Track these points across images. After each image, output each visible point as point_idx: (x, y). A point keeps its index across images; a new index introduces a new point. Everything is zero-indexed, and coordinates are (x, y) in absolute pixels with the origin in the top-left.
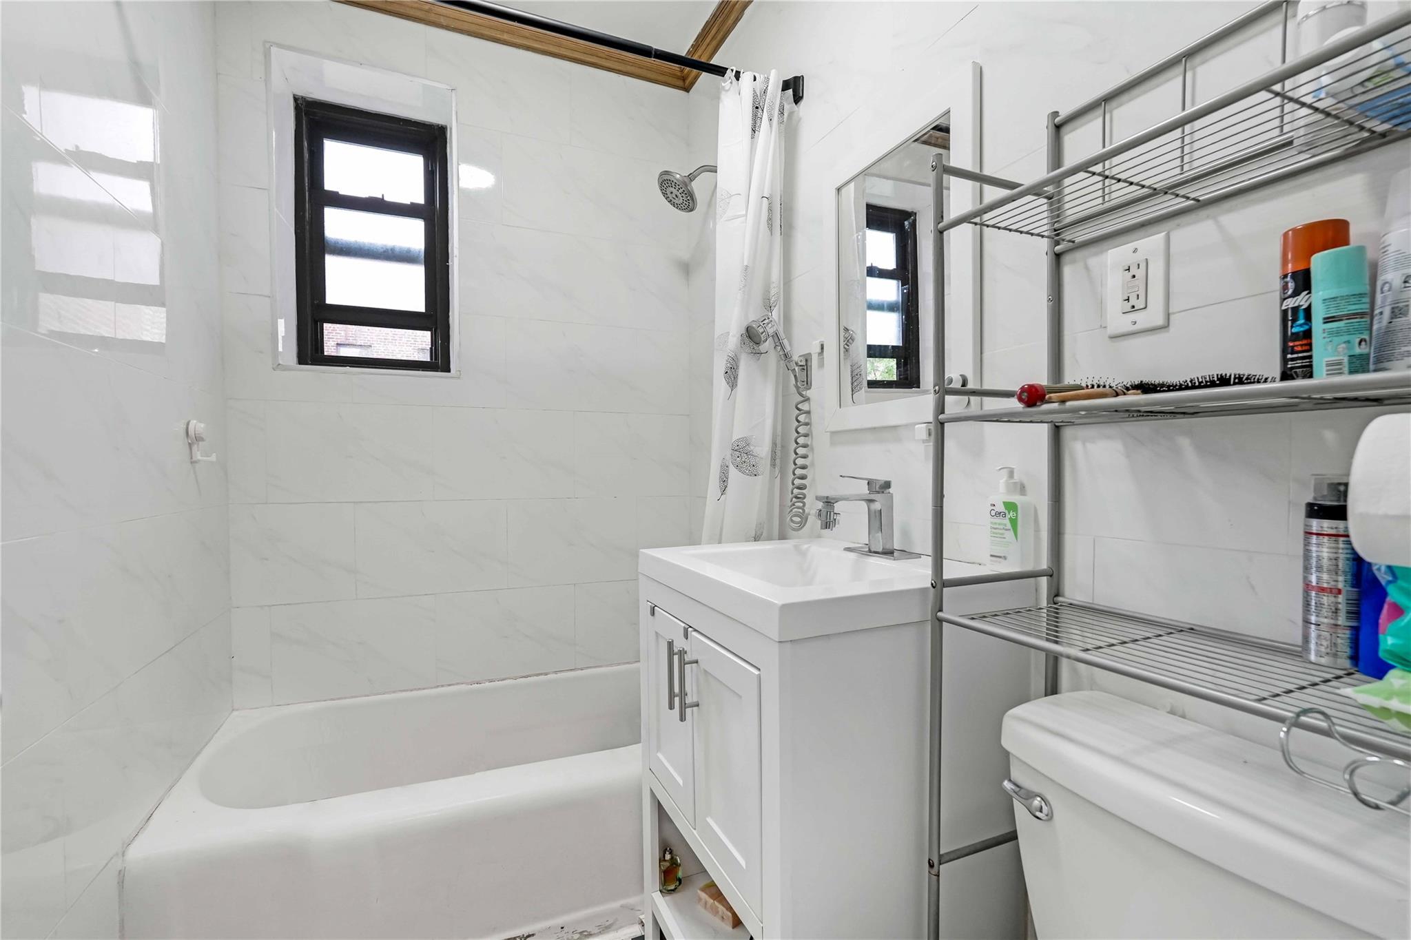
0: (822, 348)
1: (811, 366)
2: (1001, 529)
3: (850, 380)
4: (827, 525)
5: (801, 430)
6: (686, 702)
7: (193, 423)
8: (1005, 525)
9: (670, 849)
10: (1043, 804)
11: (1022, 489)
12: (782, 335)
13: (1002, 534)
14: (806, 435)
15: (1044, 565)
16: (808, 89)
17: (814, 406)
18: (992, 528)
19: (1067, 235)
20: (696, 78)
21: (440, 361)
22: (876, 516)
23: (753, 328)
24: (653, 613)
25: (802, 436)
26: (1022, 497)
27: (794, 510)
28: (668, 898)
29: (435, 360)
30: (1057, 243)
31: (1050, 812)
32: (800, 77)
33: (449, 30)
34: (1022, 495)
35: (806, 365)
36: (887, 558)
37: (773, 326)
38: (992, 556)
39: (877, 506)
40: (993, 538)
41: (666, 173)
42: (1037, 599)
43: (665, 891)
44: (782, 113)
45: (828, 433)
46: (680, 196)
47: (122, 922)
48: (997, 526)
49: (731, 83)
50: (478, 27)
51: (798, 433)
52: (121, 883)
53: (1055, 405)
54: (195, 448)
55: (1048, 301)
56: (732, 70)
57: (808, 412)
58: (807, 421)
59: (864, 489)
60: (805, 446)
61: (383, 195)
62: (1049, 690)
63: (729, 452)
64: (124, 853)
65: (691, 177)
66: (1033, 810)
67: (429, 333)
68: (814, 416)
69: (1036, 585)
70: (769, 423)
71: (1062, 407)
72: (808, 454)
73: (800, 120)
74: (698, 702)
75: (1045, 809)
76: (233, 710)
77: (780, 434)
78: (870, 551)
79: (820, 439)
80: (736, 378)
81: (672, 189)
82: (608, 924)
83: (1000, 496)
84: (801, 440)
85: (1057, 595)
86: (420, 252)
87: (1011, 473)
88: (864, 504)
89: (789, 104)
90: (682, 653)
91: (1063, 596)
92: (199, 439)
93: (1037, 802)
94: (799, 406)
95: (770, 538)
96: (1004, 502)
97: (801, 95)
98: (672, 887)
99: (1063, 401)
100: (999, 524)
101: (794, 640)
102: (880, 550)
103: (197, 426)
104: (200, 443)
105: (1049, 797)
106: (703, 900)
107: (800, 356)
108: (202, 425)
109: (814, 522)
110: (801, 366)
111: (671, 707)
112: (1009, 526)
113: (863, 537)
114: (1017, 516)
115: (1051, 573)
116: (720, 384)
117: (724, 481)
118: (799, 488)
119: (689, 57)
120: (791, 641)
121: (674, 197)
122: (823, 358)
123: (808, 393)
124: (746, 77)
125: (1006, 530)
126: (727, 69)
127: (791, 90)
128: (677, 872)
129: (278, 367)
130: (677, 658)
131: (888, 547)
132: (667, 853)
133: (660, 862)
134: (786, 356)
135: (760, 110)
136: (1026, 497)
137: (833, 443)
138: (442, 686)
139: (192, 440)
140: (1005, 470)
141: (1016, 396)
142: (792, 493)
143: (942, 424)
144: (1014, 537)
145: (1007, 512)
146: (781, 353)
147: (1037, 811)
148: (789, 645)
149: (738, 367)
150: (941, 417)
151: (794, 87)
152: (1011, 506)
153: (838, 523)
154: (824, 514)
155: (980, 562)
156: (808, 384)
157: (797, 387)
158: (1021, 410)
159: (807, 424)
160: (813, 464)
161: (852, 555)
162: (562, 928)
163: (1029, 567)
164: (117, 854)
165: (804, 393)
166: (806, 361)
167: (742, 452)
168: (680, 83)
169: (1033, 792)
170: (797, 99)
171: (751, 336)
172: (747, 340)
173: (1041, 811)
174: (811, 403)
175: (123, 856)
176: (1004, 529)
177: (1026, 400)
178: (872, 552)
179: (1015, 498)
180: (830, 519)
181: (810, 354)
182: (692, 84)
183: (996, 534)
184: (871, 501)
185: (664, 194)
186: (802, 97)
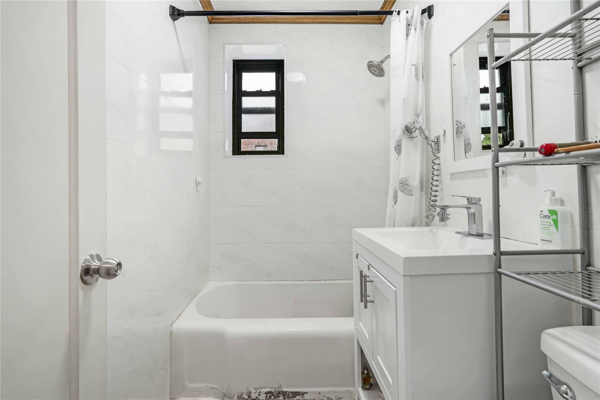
0: (445, 133)
1: (440, 142)
2: (547, 225)
3: (464, 146)
4: (442, 220)
5: (435, 173)
6: (368, 300)
7: (198, 178)
8: (550, 223)
9: (367, 368)
10: (568, 390)
11: (562, 202)
12: (424, 127)
13: (548, 228)
14: (438, 175)
15: (578, 246)
16: (436, 11)
17: (441, 161)
18: (541, 224)
19: (586, 56)
20: (386, 18)
21: (281, 151)
22: (472, 216)
23: (408, 126)
24: (357, 257)
25: (436, 176)
26: (563, 207)
27: (430, 212)
28: (365, 392)
29: (279, 150)
30: (580, 61)
31: (573, 396)
32: (431, 6)
33: (284, 23)
34: (562, 206)
35: (437, 141)
36: (478, 238)
37: (419, 124)
38: (542, 240)
39: (472, 211)
40: (542, 230)
41: (370, 62)
42: (575, 267)
43: (364, 388)
44: (422, 24)
45: (449, 174)
46: (377, 71)
47: (171, 349)
48: (544, 223)
49: (396, 17)
50: (294, 20)
51: (433, 174)
52: (171, 335)
53: (563, 155)
54: (198, 186)
55: (574, 95)
56: (396, 11)
57: (439, 164)
58: (438, 168)
59: (465, 202)
60: (437, 181)
61: (261, 89)
62: (585, 321)
63: (398, 184)
64: (172, 325)
65: (382, 62)
66: (562, 393)
67: (277, 140)
68: (442, 166)
69: (574, 259)
70: (418, 170)
71: (567, 155)
72: (439, 185)
73: (432, 25)
74: (373, 300)
75: (569, 393)
76: (209, 281)
77: (425, 175)
78: (469, 234)
79: (445, 177)
80: (400, 150)
81: (373, 68)
82: (340, 397)
83: (546, 206)
84: (435, 178)
85: (589, 265)
86: (274, 109)
87: (553, 194)
88: (465, 211)
89: (425, 20)
90: (366, 276)
91: (593, 267)
92: (199, 183)
93: (564, 388)
94: (435, 161)
95: (421, 225)
96: (548, 210)
97: (432, 14)
98: (368, 387)
99: (568, 152)
100: (546, 222)
101: (412, 275)
102: (475, 234)
103: (199, 179)
104: (200, 185)
105: (573, 387)
106: (382, 397)
107: (434, 137)
108: (200, 179)
109: (437, 218)
110: (435, 142)
111: (362, 301)
112: (552, 223)
113: (465, 228)
114: (557, 218)
115: (583, 252)
116: (393, 153)
117: (395, 198)
118: (433, 201)
119: (382, 10)
120: (410, 275)
121: (374, 71)
122: (445, 138)
123: (439, 155)
124: (403, 13)
125: (551, 225)
126: (393, 11)
127: (427, 13)
128: (370, 381)
129: (225, 157)
130: (363, 278)
131: (480, 232)
132: (365, 370)
133: (362, 374)
134: (426, 138)
135: (410, 25)
136: (565, 207)
137: (451, 179)
138: (279, 281)
139: (197, 184)
140: (549, 192)
141: (538, 151)
142: (430, 204)
143: (497, 168)
144: (557, 231)
145: (550, 215)
146: (424, 136)
147: (564, 394)
148: (409, 278)
149: (401, 145)
150: (496, 164)
151: (429, 11)
152: (553, 212)
153: (449, 219)
154: (441, 214)
155: (536, 243)
156: (438, 150)
157: (433, 152)
158: (542, 158)
159: (438, 170)
160: (442, 190)
161: (459, 236)
162: (320, 393)
163: (569, 248)
164: (170, 325)
165: (437, 155)
166: (438, 139)
167: (404, 185)
168: (379, 21)
169: (561, 381)
170: (430, 16)
171: (408, 130)
172: (406, 132)
173: (567, 394)
174: (440, 159)
175: (172, 326)
176: (549, 225)
177: (544, 152)
178: (470, 235)
179: (557, 208)
180: (444, 217)
181: (439, 136)
182: (384, 20)
183: (544, 227)
184: (469, 208)
185: (370, 71)
186: (433, 15)
